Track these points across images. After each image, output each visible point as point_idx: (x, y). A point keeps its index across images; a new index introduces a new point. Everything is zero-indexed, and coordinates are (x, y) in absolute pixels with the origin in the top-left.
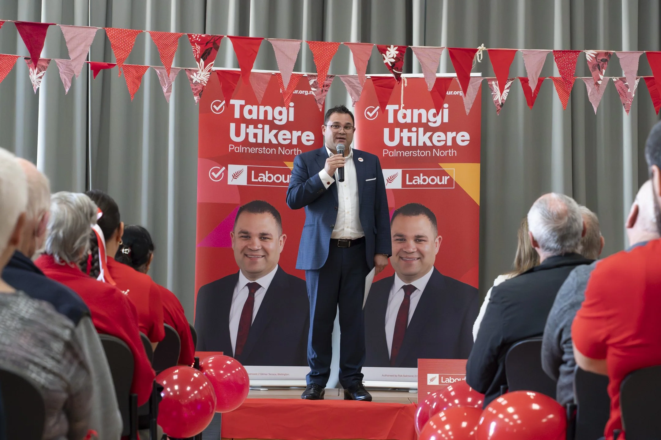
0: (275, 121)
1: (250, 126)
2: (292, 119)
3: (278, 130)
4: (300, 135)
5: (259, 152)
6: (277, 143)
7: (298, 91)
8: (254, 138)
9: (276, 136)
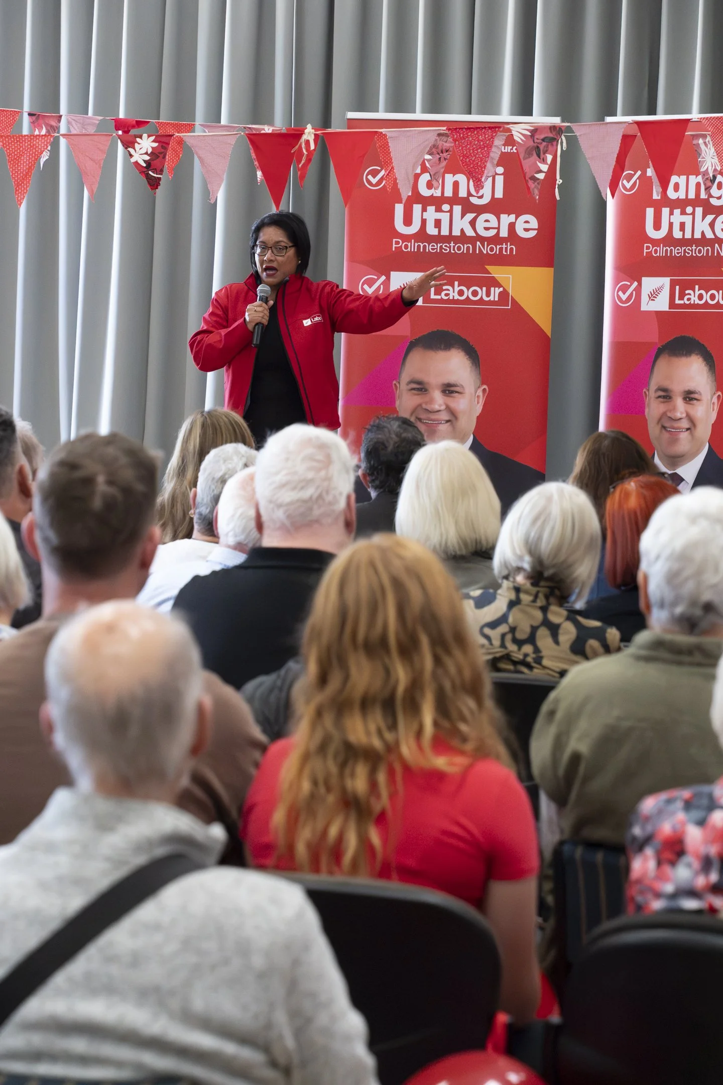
0: (471, 198)
1: (429, 208)
2: (499, 194)
3: (476, 214)
4: (514, 221)
5: (443, 250)
6: (474, 235)
7: (511, 147)
8: (436, 227)
9: (473, 223)
